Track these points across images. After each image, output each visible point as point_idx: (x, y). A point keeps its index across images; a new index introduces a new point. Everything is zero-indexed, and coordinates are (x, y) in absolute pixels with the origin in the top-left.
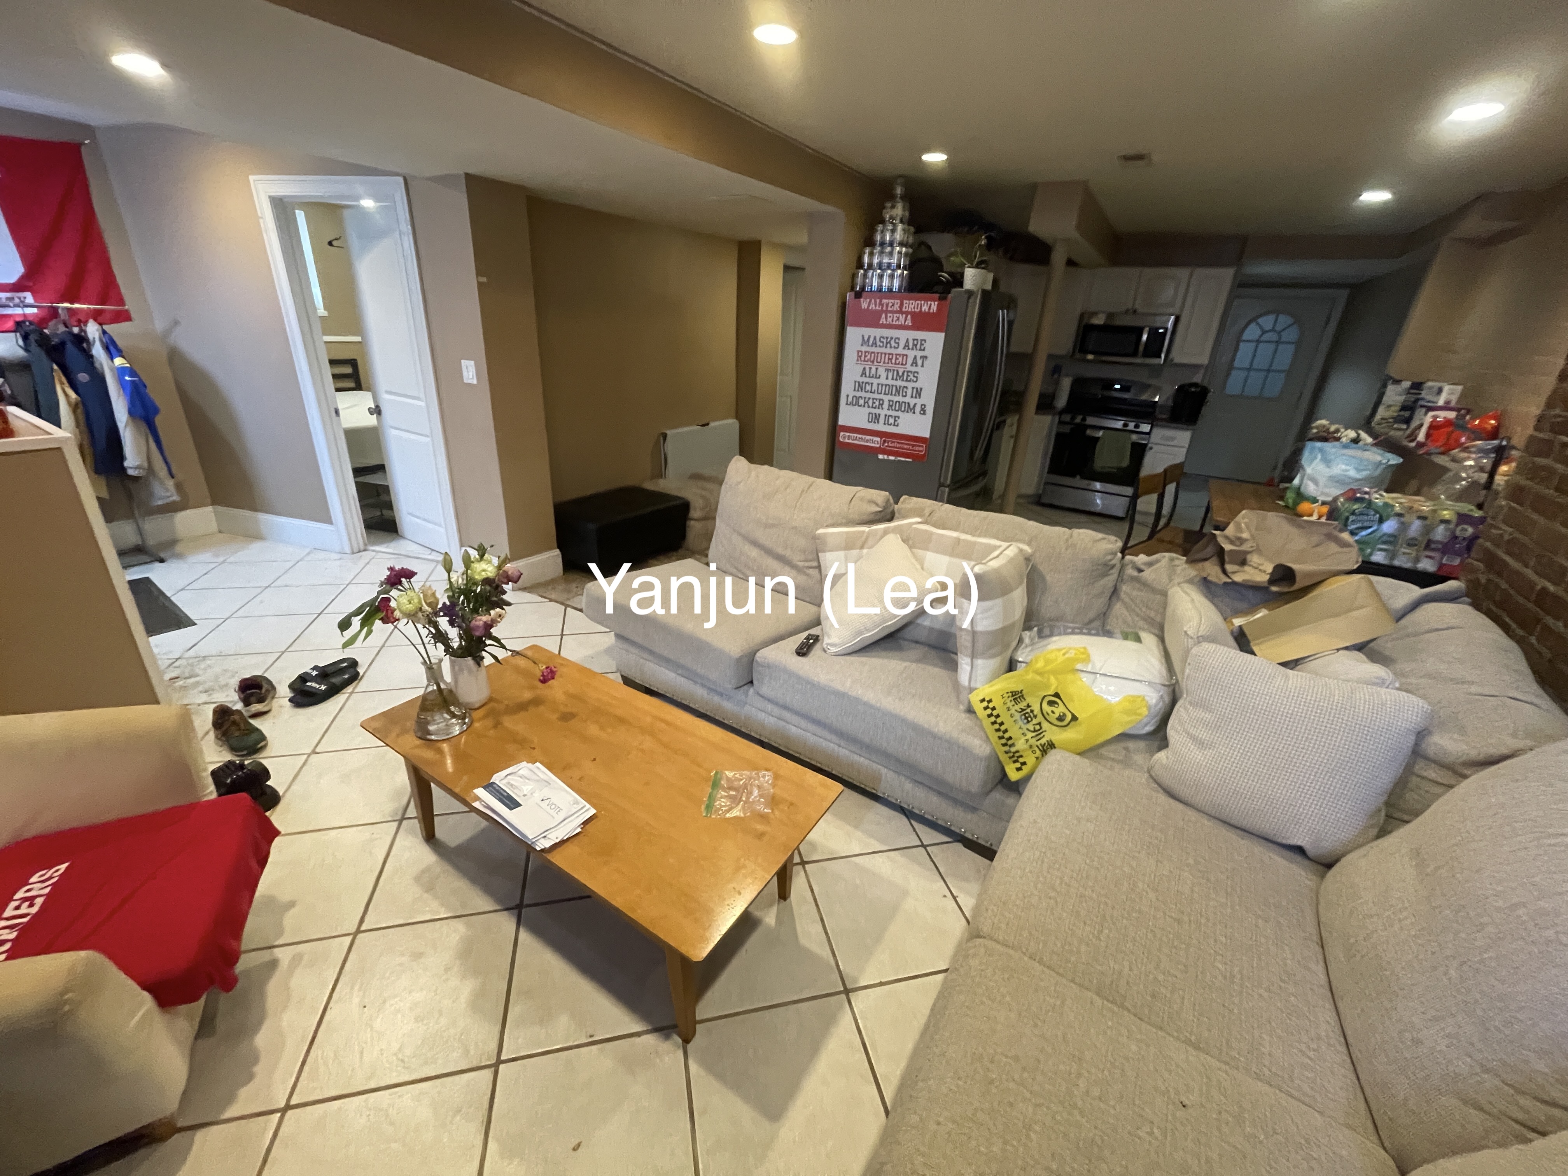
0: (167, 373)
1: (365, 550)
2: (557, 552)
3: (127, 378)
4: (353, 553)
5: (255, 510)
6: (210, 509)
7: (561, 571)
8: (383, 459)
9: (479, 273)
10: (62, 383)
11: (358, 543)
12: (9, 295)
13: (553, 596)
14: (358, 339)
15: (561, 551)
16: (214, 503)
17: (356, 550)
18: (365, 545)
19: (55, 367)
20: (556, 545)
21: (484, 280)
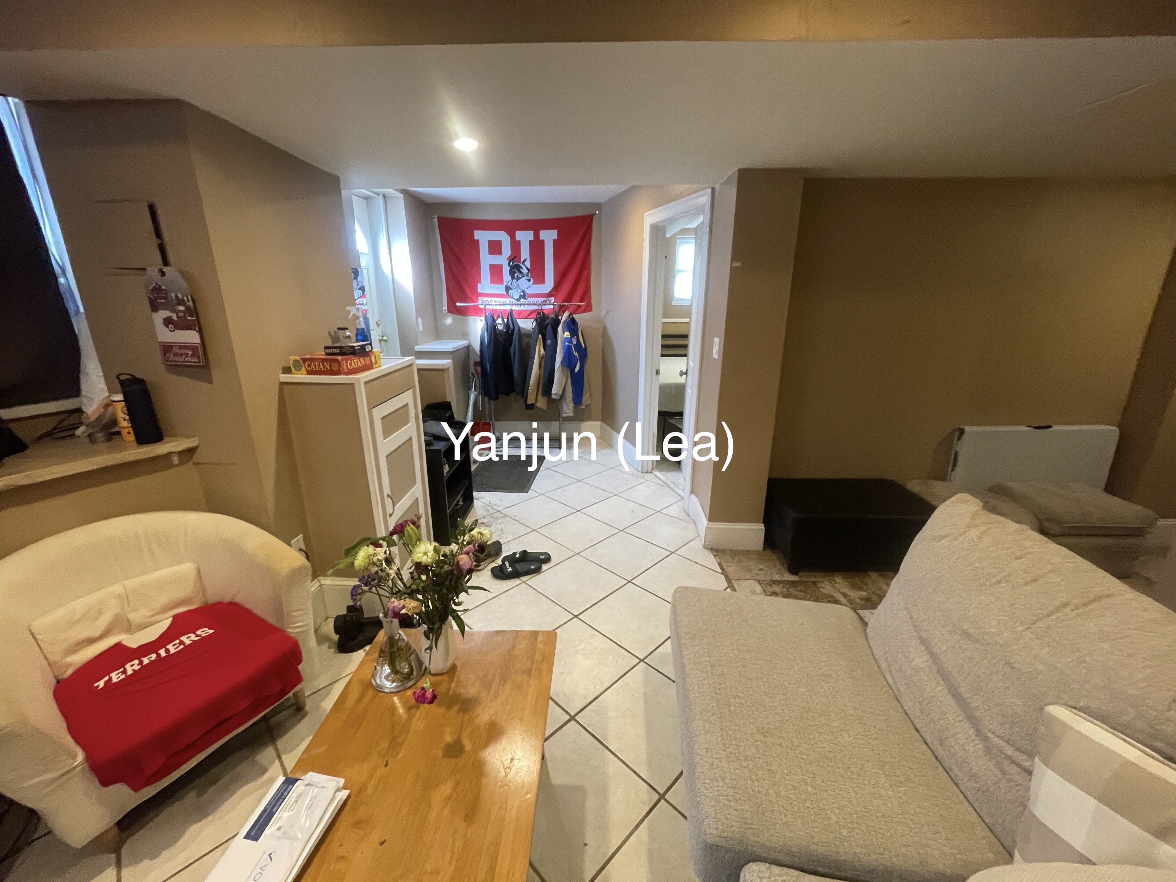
0: (600, 341)
1: (651, 472)
2: (762, 527)
3: (567, 344)
4: (642, 473)
5: (614, 430)
6: (599, 423)
7: (762, 547)
8: (683, 408)
9: (733, 260)
10: (540, 345)
11: (648, 468)
12: (543, 299)
13: (730, 570)
14: (687, 320)
15: (765, 526)
16: (602, 420)
17: (644, 471)
18: (653, 469)
19: (540, 336)
20: (762, 520)
21: (739, 264)
